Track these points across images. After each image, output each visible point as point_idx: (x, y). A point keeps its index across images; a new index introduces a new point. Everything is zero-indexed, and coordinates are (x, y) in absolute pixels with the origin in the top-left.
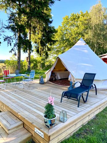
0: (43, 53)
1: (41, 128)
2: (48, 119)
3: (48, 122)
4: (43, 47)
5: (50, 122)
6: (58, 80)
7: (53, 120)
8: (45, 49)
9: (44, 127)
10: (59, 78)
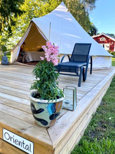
0: (4, 27)
1: (23, 129)
2: (46, 101)
3: (46, 110)
4: (5, 18)
5: (52, 109)
6: (29, 62)
7: (59, 102)
8: (8, 22)
9: (30, 125)
10: (31, 60)
